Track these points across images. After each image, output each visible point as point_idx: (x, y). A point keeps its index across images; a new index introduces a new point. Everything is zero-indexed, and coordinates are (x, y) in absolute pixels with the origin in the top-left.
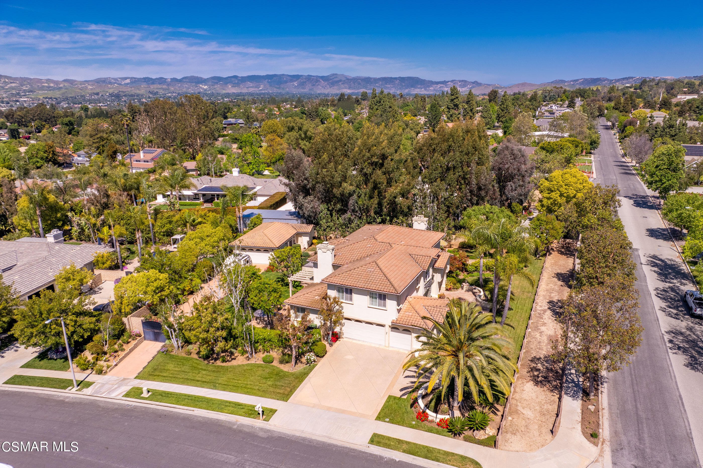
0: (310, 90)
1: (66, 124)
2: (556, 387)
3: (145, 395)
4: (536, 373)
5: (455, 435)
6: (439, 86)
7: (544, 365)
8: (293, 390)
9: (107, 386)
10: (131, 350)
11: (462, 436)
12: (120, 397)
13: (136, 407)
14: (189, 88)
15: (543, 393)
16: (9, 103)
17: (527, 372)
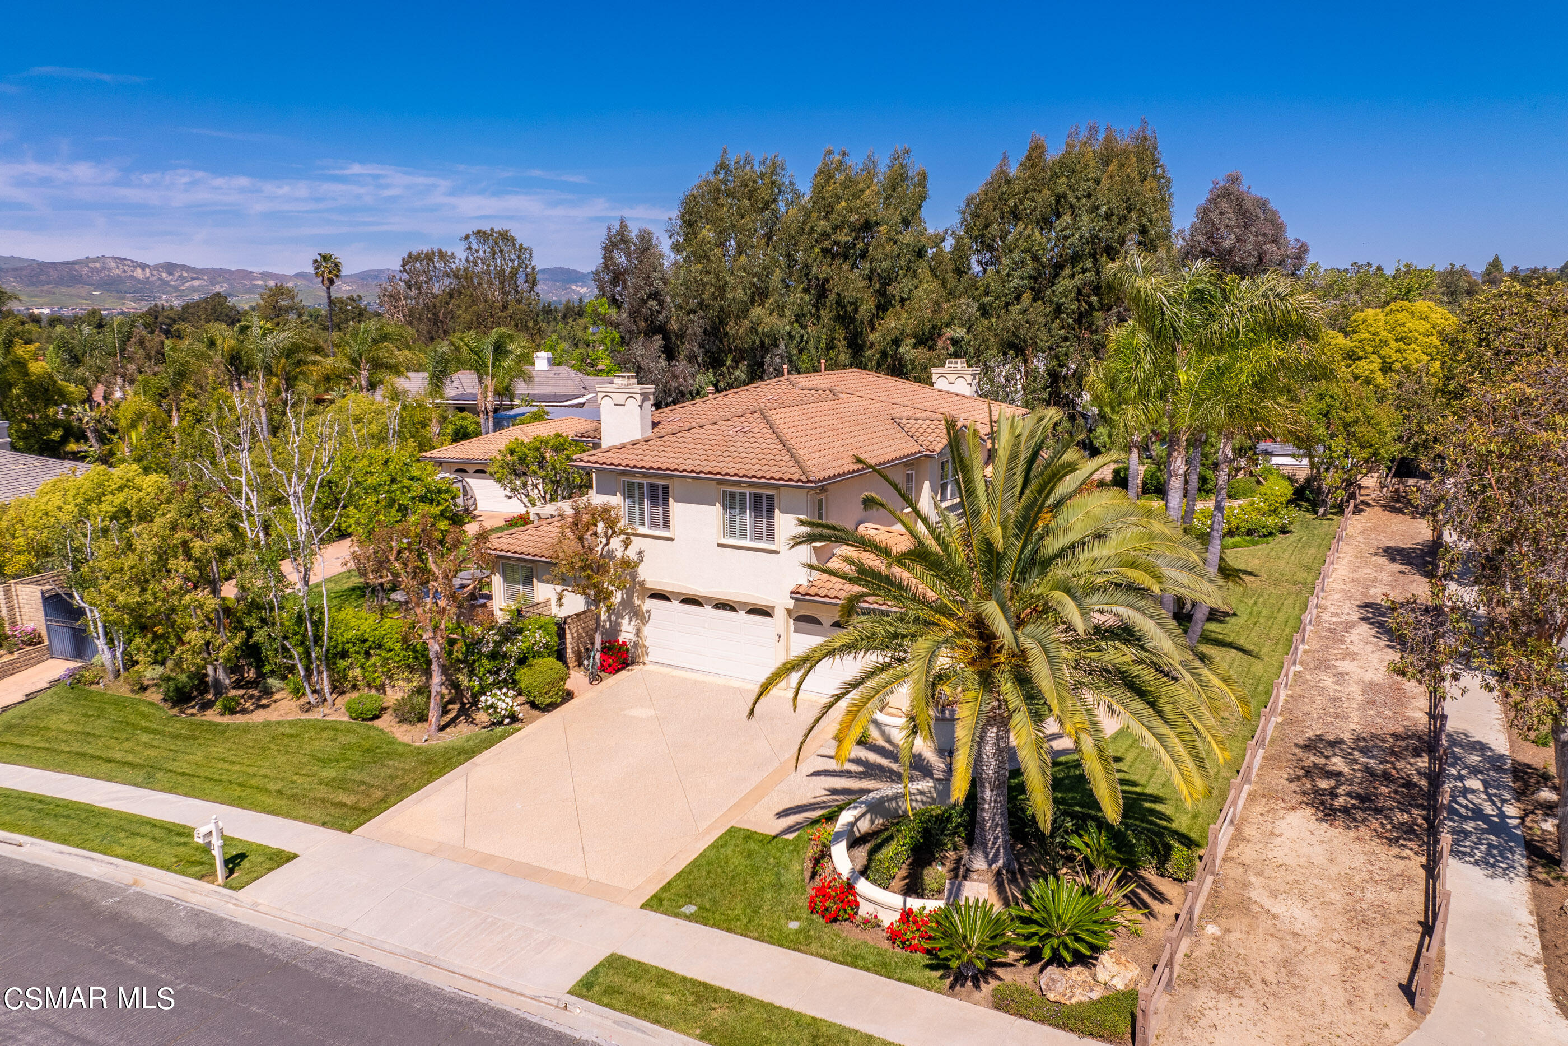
2: (1408, 830)
4: (1324, 784)
5: (959, 979)
7: (1355, 761)
8: (392, 799)
11: (988, 988)
15: (1356, 847)
17: (1290, 780)
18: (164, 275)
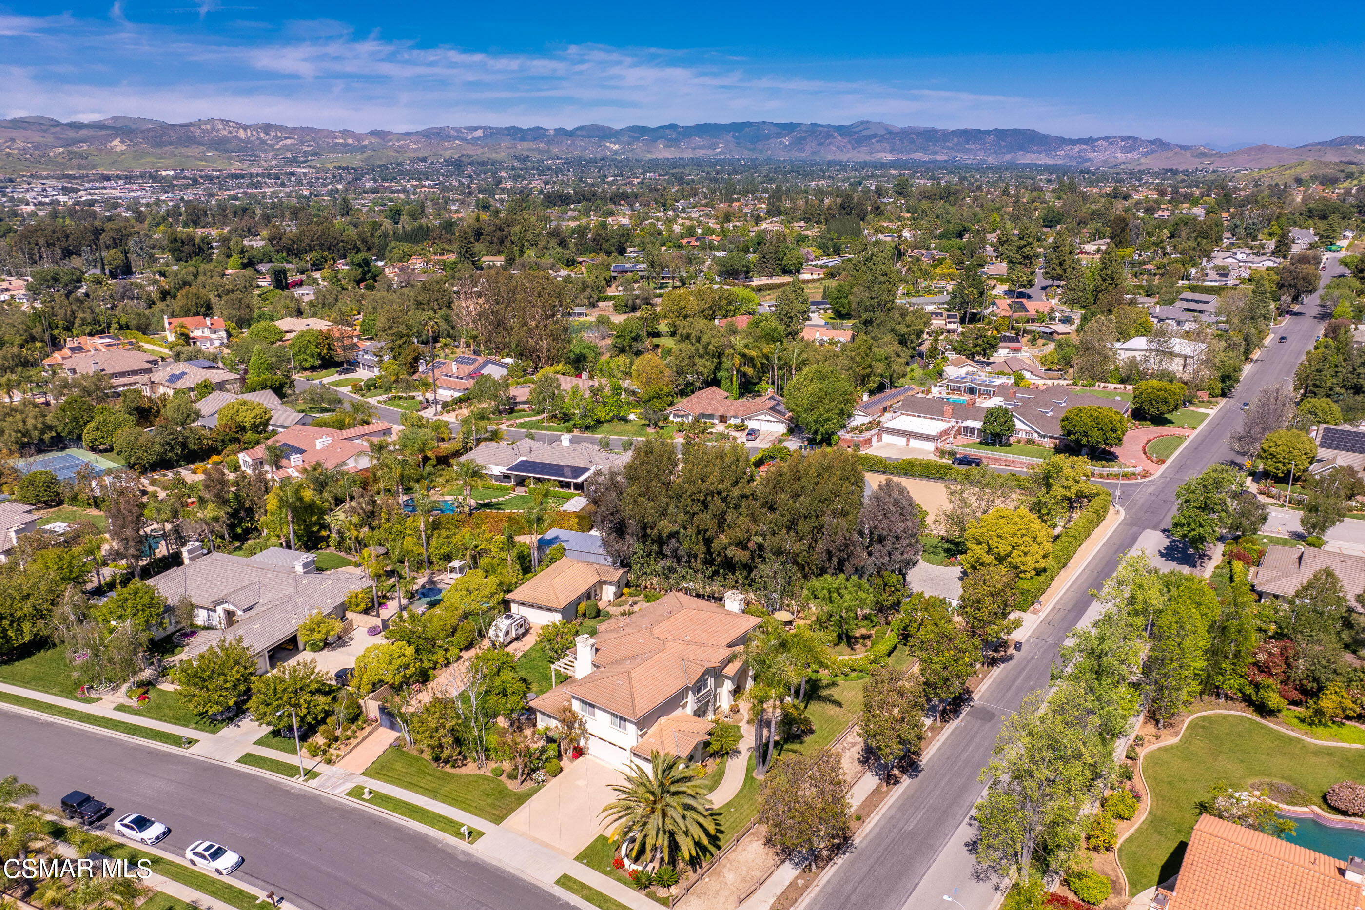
0: (814, 153)
1: (359, 265)
3: (366, 796)
5: (641, 888)
6: (1077, 148)
8: (510, 813)
9: (333, 780)
10: (364, 739)
11: (647, 890)
12: (342, 795)
13: (355, 809)
14: (586, 149)
16: (278, 179)
18: (262, 135)
